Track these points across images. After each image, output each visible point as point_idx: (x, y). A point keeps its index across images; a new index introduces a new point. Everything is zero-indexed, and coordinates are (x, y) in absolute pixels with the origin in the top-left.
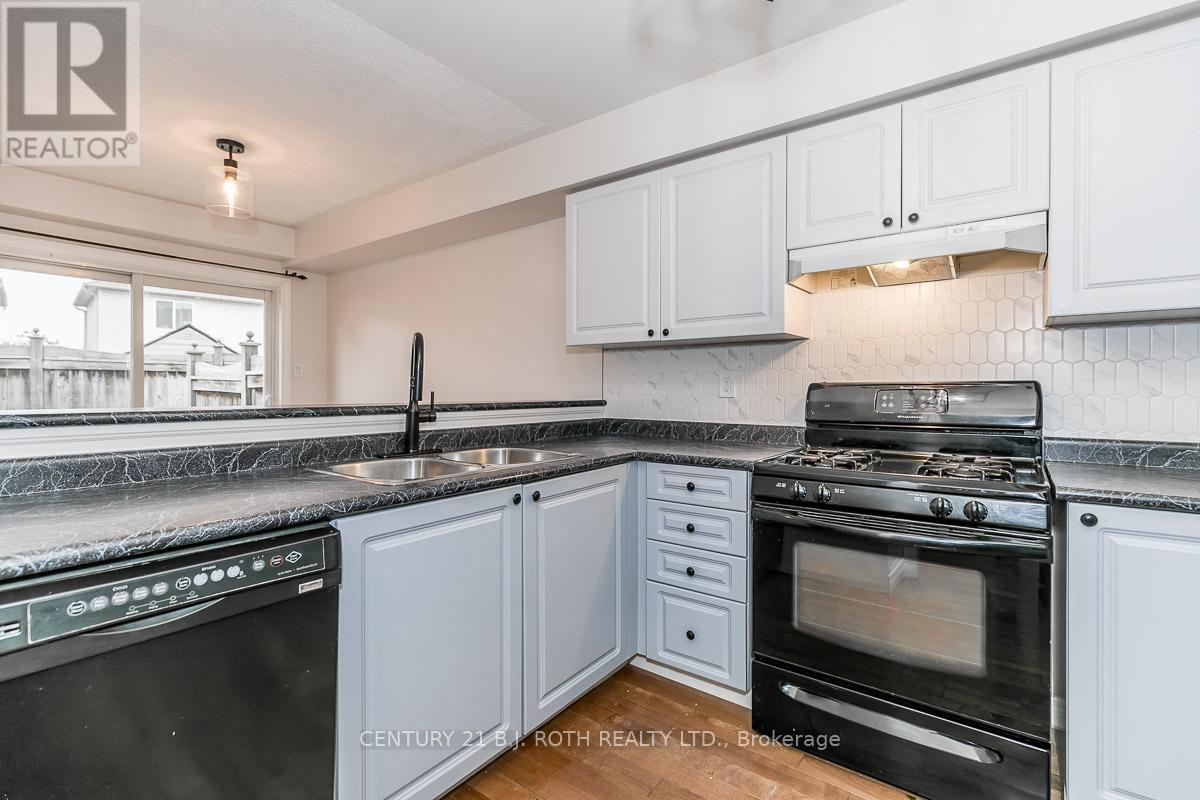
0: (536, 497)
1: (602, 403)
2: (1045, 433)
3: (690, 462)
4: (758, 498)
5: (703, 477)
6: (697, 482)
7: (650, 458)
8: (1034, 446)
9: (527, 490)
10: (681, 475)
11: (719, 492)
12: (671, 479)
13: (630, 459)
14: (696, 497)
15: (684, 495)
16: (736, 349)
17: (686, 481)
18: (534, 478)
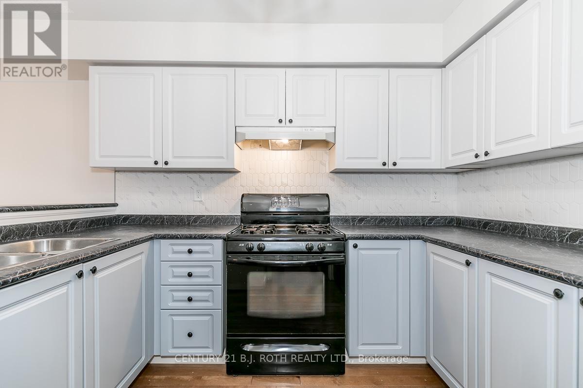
0: (94, 271)
1: (115, 205)
2: (330, 215)
3: (190, 237)
4: (228, 252)
5: (197, 245)
6: (193, 248)
7: (164, 237)
8: (327, 220)
9: (86, 267)
10: (183, 245)
11: (207, 252)
12: (176, 248)
13: (151, 238)
14: (193, 256)
15: (187, 256)
16: (203, 175)
17: (186, 248)
18: (93, 258)
